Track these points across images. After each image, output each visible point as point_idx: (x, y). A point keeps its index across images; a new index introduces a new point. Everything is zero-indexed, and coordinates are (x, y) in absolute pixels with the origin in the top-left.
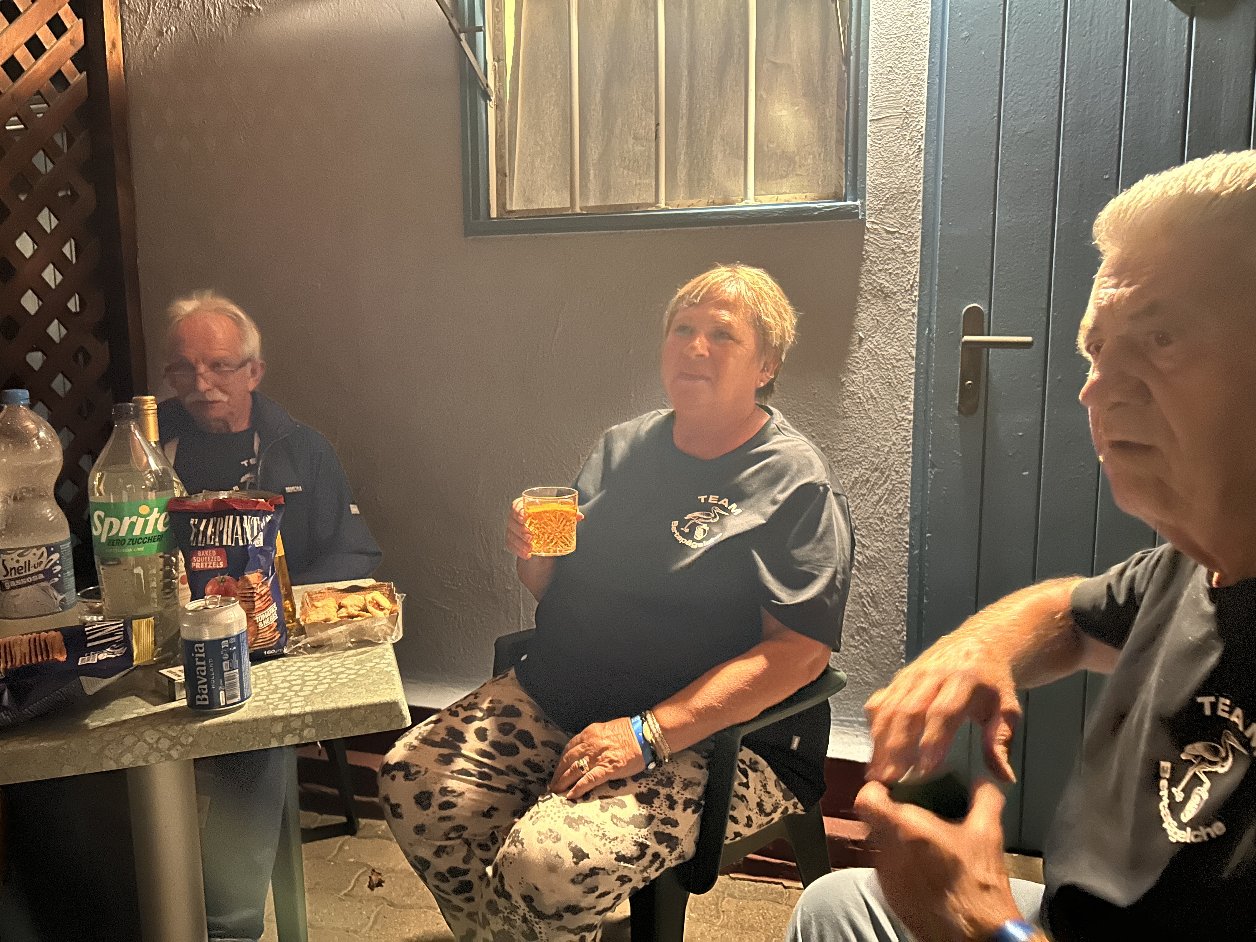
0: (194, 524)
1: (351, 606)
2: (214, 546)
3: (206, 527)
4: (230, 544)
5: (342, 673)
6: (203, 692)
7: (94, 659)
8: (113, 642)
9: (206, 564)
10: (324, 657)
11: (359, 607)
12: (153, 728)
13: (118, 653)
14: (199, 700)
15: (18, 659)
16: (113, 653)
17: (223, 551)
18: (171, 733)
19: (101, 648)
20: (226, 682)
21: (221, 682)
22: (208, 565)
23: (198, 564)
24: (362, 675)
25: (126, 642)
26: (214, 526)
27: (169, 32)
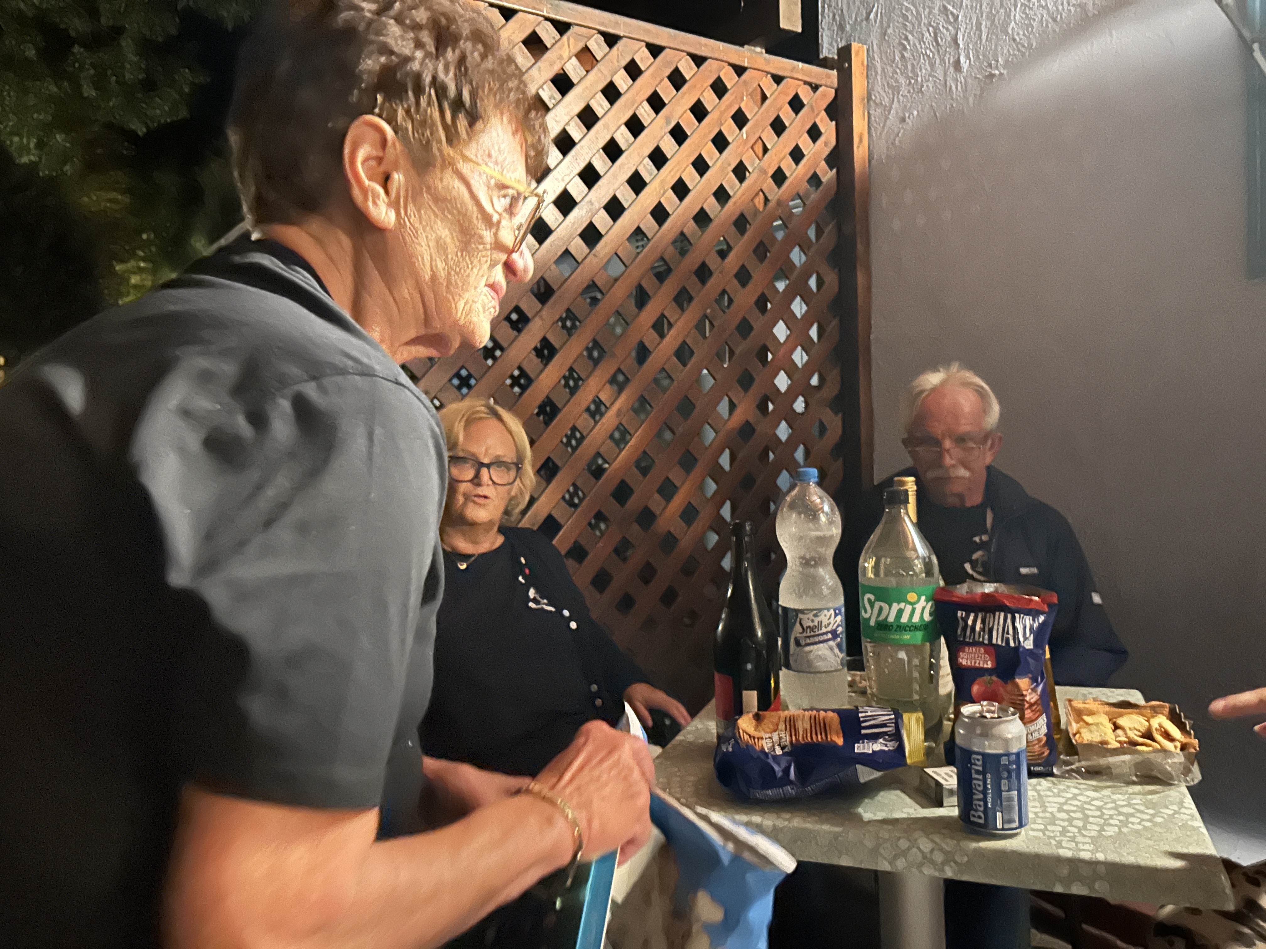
0: (962, 618)
1: (1130, 729)
2: (982, 644)
3: (975, 621)
4: (999, 642)
5: (1132, 815)
6: (979, 808)
7: (868, 749)
8: (885, 733)
9: (973, 661)
10: (1103, 788)
11: (1139, 731)
12: (927, 835)
13: (891, 746)
14: (974, 816)
15: (801, 733)
16: (886, 745)
17: (992, 649)
18: (944, 846)
19: (874, 737)
20: (1004, 803)
21: (999, 802)
22: (975, 663)
23: (964, 660)
24: (1159, 825)
25: (897, 736)
26: (983, 622)
27: (911, 117)
